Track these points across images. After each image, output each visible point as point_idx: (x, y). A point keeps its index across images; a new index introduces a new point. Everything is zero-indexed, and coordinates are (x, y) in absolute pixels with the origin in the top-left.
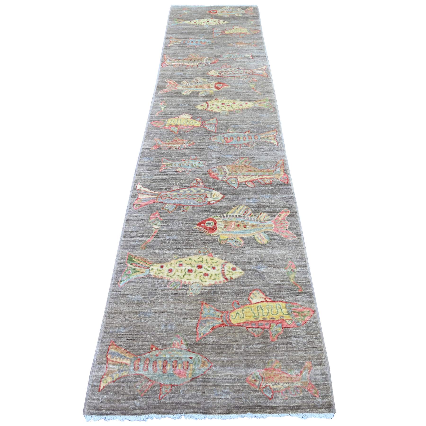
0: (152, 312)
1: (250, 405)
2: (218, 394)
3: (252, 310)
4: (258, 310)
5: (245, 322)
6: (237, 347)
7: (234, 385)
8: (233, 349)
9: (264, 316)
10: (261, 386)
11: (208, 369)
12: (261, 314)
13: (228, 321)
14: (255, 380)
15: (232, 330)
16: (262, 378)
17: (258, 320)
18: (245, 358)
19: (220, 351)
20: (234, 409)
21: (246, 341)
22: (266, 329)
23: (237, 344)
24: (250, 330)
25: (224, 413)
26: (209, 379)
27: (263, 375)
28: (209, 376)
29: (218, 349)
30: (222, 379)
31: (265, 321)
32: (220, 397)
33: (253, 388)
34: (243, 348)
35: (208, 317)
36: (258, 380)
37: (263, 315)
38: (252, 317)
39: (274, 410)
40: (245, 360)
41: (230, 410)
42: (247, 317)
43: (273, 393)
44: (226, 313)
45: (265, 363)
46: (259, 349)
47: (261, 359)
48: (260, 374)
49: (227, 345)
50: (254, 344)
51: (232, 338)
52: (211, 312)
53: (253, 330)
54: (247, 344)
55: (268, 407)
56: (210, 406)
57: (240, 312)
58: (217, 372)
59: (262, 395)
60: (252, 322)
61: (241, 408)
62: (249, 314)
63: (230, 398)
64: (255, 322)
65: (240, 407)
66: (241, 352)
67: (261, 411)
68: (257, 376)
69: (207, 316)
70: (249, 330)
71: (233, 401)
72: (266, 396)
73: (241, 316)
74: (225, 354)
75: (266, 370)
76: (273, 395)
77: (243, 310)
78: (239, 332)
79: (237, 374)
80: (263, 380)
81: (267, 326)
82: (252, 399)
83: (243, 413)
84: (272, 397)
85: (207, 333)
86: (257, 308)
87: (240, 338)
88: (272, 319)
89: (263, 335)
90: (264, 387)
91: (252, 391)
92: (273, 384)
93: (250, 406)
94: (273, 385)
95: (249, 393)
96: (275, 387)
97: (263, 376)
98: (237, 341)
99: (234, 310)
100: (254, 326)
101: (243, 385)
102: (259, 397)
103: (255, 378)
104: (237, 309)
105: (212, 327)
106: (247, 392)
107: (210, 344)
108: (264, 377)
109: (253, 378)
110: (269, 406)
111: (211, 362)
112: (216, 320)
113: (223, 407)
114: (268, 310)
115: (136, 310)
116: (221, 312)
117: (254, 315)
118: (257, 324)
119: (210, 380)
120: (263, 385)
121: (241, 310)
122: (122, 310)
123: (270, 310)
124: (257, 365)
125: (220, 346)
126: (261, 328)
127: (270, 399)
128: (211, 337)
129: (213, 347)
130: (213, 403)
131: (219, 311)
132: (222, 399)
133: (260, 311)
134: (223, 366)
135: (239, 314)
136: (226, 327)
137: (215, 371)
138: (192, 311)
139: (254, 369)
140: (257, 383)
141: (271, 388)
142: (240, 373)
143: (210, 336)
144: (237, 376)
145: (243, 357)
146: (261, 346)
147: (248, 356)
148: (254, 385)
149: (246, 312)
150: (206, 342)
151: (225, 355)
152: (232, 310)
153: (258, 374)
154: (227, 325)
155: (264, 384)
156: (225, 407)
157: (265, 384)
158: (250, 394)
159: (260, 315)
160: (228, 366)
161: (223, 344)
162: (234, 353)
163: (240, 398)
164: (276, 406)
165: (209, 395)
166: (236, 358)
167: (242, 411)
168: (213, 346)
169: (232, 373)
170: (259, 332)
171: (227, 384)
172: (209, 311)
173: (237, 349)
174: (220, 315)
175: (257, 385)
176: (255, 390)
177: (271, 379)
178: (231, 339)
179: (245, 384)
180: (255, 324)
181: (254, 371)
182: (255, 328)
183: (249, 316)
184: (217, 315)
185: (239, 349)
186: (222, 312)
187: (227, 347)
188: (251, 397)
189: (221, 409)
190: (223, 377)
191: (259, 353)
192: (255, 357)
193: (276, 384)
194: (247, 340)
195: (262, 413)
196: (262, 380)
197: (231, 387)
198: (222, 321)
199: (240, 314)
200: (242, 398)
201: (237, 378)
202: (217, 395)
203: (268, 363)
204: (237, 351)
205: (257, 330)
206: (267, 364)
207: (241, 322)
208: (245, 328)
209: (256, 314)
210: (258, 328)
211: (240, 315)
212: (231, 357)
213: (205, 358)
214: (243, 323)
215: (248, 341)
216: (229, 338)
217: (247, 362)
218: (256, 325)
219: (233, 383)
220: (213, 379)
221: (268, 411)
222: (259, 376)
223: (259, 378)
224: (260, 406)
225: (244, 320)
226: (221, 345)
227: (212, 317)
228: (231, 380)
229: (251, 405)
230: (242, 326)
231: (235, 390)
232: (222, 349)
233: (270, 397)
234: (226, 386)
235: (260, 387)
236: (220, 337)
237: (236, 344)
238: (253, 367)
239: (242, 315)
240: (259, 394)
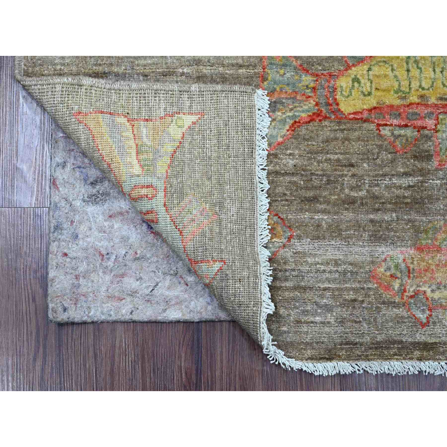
0: (138, 74)
1: (378, 340)
2: (307, 311)
3: (393, 70)
4: (408, 71)
5: (375, 108)
6: (353, 182)
7: (343, 286)
8: (342, 189)
9: (423, 89)
10: (405, 291)
11: (284, 246)
12: (415, 85)
13: (331, 105)
14: (391, 276)
15: (342, 130)
16: (409, 270)
17: (408, 101)
18: (372, 216)
19: (310, 194)
20: (342, 349)
21: (375, 164)
22: (426, 132)
23: (353, 175)
24: (386, 132)
25: (321, 359)
26: (286, 270)
27: (412, 263)
28: (285, 263)
29: (307, 188)
30: (317, 271)
31: (427, 106)
32: (312, 319)
33: (387, 296)
34: (367, 186)
35: (281, 89)
36: (399, 275)
37: (420, 86)
38: (392, 92)
39: (429, 351)
40: (372, 221)
41: (333, 352)
42: (379, 93)
43: (430, 310)
44: (328, 78)
45: (417, 231)
46: (405, 188)
47: (409, 221)
48: (404, 260)
49: (329, 176)
50: (393, 175)
51: (341, 157)
52: (288, 75)
53: (393, 134)
54: (377, 176)
55: (417, 345)
56: (288, 339)
57: (362, 75)
58: (304, 254)
59: (405, 314)
60: (392, 106)
61: (358, 346)
62: (385, 84)
63: (332, 321)
64: (399, 107)
65: (356, 344)
66: (362, 198)
67: (401, 355)
68: (397, 266)
69: (278, 89)
70: (383, 132)
71: (340, 329)
72: (416, 318)
73: (364, 90)
74: (325, 202)
75: (420, 249)
76: (431, 315)
77: (369, 70)
78: (359, 139)
79: (351, 259)
80: (411, 275)
81: (430, 123)
82: (382, 326)
83: (363, 360)
84: (428, 322)
85: (280, 140)
86: (407, 63)
87: (361, 157)
88: (441, 99)
89: (419, 147)
90: (412, 294)
91: (384, 303)
92: (434, 287)
93: (378, 343)
94: (433, 291)
95: (377, 308)
96: (436, 295)
97: (411, 266)
98: (352, 165)
99: (346, 70)
100: (395, 122)
101: (363, 289)
102: (399, 320)
103: (393, 271)
104: (354, 65)
105: (291, 122)
106: (372, 307)
107: (286, 174)
108: (413, 269)
109: (389, 269)
110: (419, 343)
111: (289, 227)
112: (301, 101)
113: (317, 343)
114: (434, 71)
115: (96, 65)
116: (313, 75)
117: (396, 85)
118: (403, 115)
119: (288, 274)
120: (411, 290)
121: (366, 67)
122: (58, 67)
123: (438, 70)
124: (398, 237)
125: (311, 180)
126: (415, 127)
127: (423, 325)
128: (289, 152)
129: (295, 183)
130: (296, 332)
131: (308, 71)
132: (316, 323)
133: (415, 72)
134: (318, 238)
135: (359, 82)
136: (326, 123)
137: (300, 249)
138: (240, 71)
139: (392, 246)
140: (396, 285)
141: (427, 299)
142: (357, 256)
143: (287, 149)
144: (351, 264)
145: (367, 213)
146: (411, 180)
147: (378, 210)
148: (388, 288)
149: (378, 77)
150: (277, 168)
151: (323, 207)
152: (342, 68)
153: (400, 261)
154: (329, 118)
155: (412, 286)
156: (322, 343)
157: (414, 288)
158: (379, 312)
159: (413, 85)
160: (333, 238)
161: (320, 173)
162: (344, 202)
163: (356, 322)
164: (435, 343)
165: (286, 313)
166: (349, 215)
167: (360, 354)
168: (295, 179)
169: (339, 255)
170: (407, 140)
171: (326, 285)
172: (282, 72)
173: (352, 188)
174: (312, 85)
175: (396, 289)
176: (391, 303)
177: (430, 275)
178: (338, 160)
179: (370, 286)
180: (400, 114)
181: (391, 253)
182: (400, 126)
183: (384, 91)
184: (303, 83)
185: (358, 188)
186: (317, 75)
187: (329, 182)
188: (379, 320)
189: (313, 349)
190: (318, 266)
191: (406, 201)
192: (394, 215)
193: (439, 288)
194: (379, 161)
195: (404, 359)
196: (409, 277)
197: (337, 293)
198: (317, 104)
199: (362, 81)
200: (360, 322)
201: (350, 268)
202: (306, 313)
203: (426, 232)
204: (354, 194)
205: (402, 132)
206: (423, 235)
207: (365, 107)
208: (373, 127)
209: (402, 83)
210: (406, 126)
211: (362, 85)
212: (336, 213)
213: (277, 215)
214: (370, 110)
215: (381, 167)
216: (332, 157)
217: (375, 228)
218: (402, 119)
219: (340, 283)
220: (294, 270)
221: (417, 353)
222: (403, 265)
223: (401, 272)
224: (401, 342)
225: (372, 102)
226: (314, 177)
227: (289, 90)
228: (337, 275)
229: (379, 338)
230: (366, 121)
231: (346, 300)
232: (316, 188)
233: (424, 321)
234: (325, 289)
235: (403, 295)
236: (311, 153)
237: (350, 174)
238: (390, 241)
239: (367, 87)
240: (402, 312)
